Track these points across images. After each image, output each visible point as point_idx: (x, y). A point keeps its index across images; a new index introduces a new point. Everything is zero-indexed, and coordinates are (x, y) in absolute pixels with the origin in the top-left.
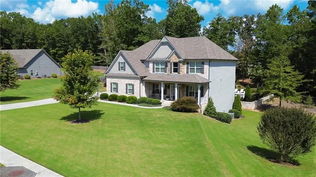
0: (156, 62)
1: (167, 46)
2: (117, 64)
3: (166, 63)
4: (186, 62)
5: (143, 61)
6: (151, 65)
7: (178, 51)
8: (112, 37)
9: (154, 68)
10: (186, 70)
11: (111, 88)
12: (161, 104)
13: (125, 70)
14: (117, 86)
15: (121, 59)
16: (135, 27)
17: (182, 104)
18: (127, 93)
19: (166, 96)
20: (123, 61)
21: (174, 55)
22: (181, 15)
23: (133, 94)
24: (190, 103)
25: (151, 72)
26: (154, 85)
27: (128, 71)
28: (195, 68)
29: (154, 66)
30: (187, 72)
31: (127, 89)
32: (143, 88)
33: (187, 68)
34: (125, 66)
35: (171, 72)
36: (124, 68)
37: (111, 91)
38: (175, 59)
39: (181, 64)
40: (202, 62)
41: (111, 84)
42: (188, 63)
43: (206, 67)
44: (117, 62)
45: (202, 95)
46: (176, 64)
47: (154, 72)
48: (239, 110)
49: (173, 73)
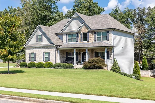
0: (68, 34)
1: (78, 21)
2: (35, 36)
3: (77, 34)
4: (94, 32)
5: (57, 34)
6: (64, 37)
7: (87, 24)
8: (27, 22)
9: (66, 39)
10: (94, 38)
11: (30, 57)
12: (74, 67)
13: (42, 41)
14: (35, 56)
15: (39, 33)
16: (47, 14)
17: (92, 63)
18: (44, 60)
19: (77, 61)
20: (41, 34)
21: (84, 27)
22: (86, 5)
23: (49, 60)
24: (99, 62)
25: (64, 42)
26: (67, 53)
27: (45, 42)
28: (102, 36)
29: (66, 37)
30: (95, 41)
31: (43, 57)
32: (58, 56)
33: (95, 37)
34: (42, 38)
35: (81, 41)
36: (41, 40)
37: (30, 61)
38: (84, 30)
39: (90, 34)
40: (107, 31)
41: (30, 54)
42: (95, 33)
43: (110, 35)
44: (35, 35)
45: (108, 58)
46: (85, 34)
47: (67, 42)
48: (139, 75)
49: (83, 41)
